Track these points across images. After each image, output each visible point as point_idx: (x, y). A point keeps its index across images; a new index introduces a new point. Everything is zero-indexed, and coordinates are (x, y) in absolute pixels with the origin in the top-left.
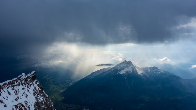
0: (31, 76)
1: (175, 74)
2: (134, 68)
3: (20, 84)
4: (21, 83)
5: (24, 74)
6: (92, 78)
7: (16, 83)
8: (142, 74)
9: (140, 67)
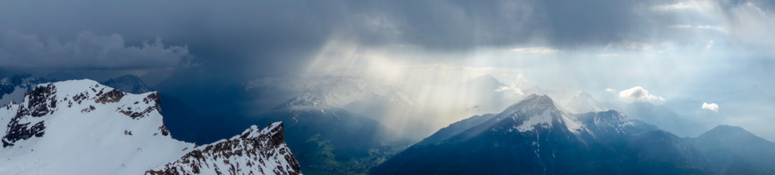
0: (269, 133)
1: (661, 127)
2: (556, 115)
3: (241, 151)
4: (245, 149)
5: (254, 127)
6: (439, 143)
7: (235, 147)
8: (579, 130)
9: (574, 112)
